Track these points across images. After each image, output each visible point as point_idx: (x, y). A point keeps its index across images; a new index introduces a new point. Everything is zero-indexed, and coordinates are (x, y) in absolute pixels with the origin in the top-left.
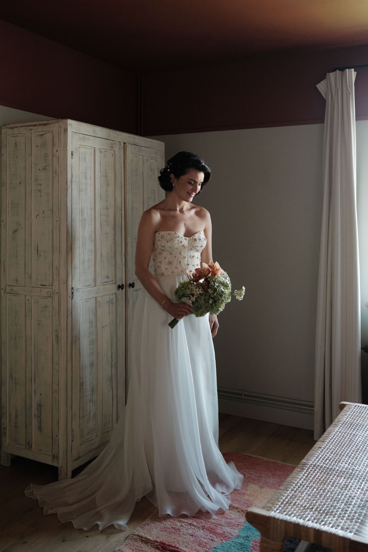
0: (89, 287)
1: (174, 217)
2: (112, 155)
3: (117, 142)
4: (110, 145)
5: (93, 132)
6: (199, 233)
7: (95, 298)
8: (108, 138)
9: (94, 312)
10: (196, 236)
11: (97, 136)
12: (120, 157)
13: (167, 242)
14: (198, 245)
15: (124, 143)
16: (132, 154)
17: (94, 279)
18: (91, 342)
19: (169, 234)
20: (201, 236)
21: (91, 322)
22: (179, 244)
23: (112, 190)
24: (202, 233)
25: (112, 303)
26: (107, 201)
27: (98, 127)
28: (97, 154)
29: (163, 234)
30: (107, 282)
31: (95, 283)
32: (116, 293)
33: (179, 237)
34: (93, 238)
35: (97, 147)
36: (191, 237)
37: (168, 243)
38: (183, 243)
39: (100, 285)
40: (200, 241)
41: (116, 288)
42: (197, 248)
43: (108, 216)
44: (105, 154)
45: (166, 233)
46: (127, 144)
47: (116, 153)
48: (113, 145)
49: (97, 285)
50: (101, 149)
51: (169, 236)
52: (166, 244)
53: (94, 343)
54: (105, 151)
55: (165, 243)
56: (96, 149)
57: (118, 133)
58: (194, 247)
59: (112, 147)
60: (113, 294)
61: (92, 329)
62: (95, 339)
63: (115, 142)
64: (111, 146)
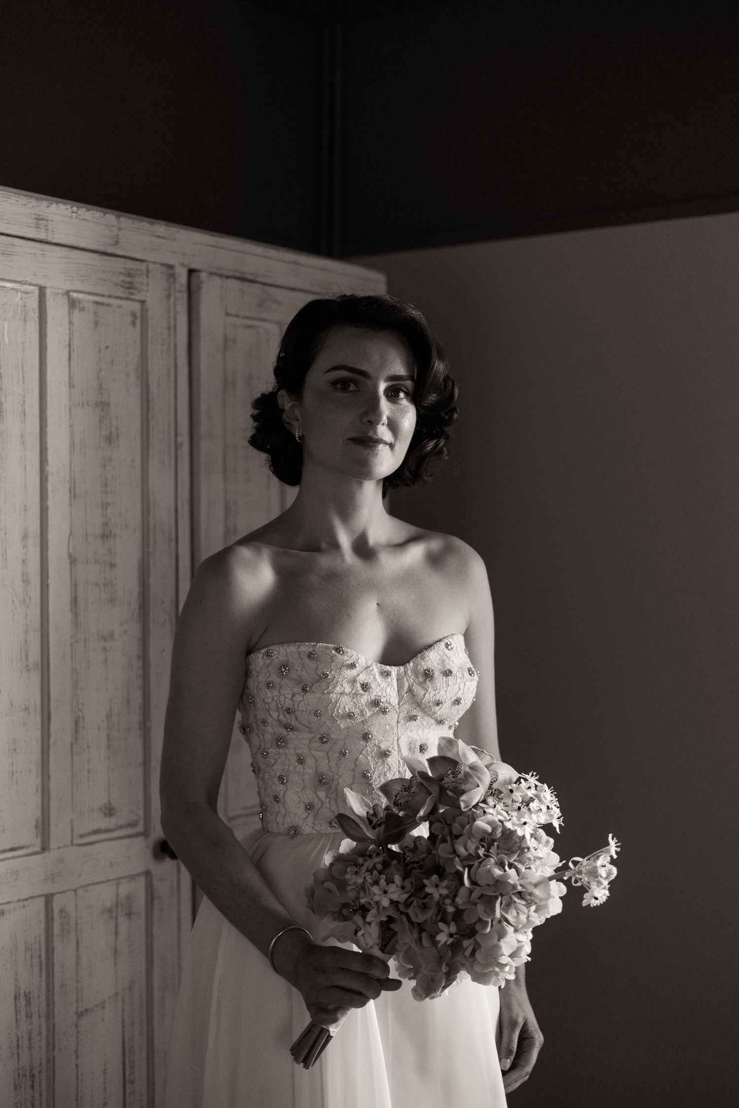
0: (13, 858)
1: (334, 576)
2: (129, 319)
3: (151, 266)
4: (122, 278)
5: (35, 221)
6: (442, 644)
7: (42, 900)
8: (110, 250)
9: (40, 956)
10: (432, 659)
11: (54, 241)
12: (172, 328)
13: (304, 690)
14: (441, 695)
15: (191, 272)
16: (227, 314)
17: (37, 821)
18: (25, 1076)
19: (310, 656)
20: (453, 658)
21: (22, 998)
22: (356, 694)
23: (133, 460)
24: (458, 642)
25: (129, 914)
26: (105, 506)
27: (57, 203)
28: (57, 310)
29: (286, 656)
30: (107, 831)
31: (43, 835)
32: (147, 874)
33: (353, 666)
34: (35, 655)
35: (56, 283)
36: (409, 662)
37: (308, 695)
38: (375, 692)
39: (67, 846)
40: (450, 678)
41: (149, 852)
42: (437, 708)
43: (113, 565)
44: (95, 313)
45: (299, 653)
46: (203, 275)
47: (150, 313)
48: (137, 279)
49: (53, 844)
50: (75, 295)
51: (311, 664)
52: (298, 698)
53: (37, 1079)
54: (97, 303)
55: (294, 695)
56: (48, 291)
57: (161, 228)
58: (423, 706)
59: (130, 287)
60: (132, 878)
61: (31, 1023)
62: (44, 1062)
63: (143, 267)
64: (123, 281)
